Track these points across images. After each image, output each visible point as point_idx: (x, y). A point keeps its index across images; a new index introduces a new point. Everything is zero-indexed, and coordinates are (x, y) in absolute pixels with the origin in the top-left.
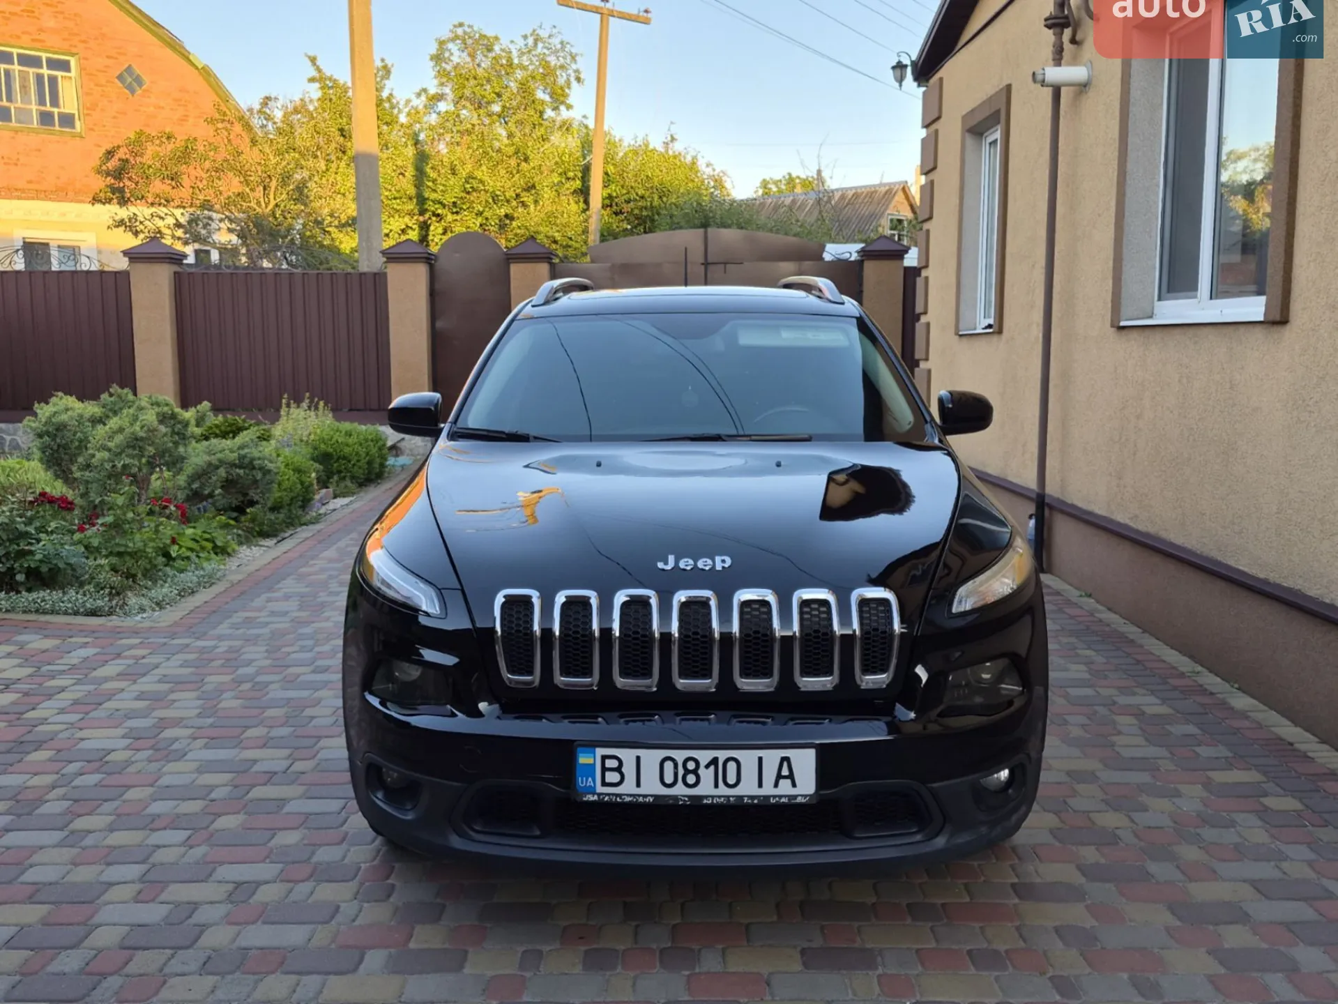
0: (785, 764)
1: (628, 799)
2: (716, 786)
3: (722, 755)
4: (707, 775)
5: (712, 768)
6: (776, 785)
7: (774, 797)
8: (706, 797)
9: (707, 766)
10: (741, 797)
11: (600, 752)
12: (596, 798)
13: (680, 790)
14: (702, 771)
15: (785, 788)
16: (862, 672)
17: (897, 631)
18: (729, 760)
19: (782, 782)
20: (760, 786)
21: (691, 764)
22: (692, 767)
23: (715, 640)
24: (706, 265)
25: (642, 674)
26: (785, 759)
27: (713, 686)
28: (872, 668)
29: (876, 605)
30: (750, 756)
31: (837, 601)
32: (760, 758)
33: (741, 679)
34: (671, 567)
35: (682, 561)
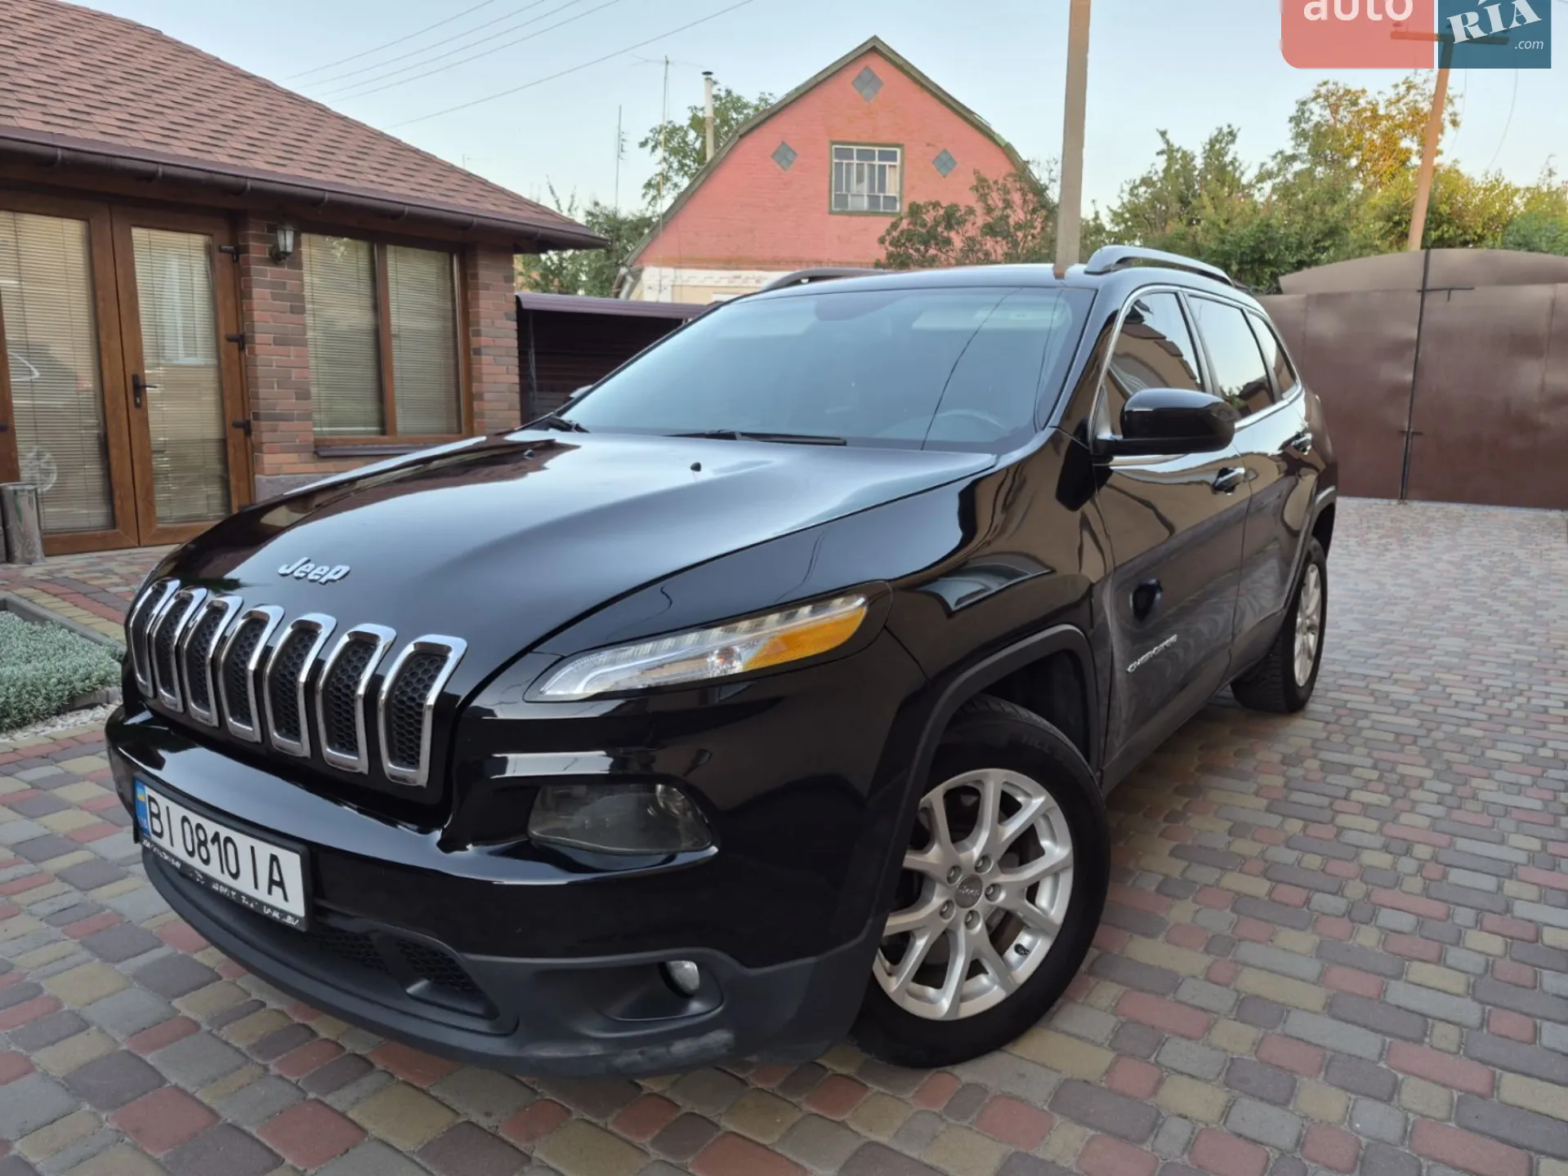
0: (275, 864)
1: (166, 858)
2: (223, 872)
3: (224, 832)
4: (214, 850)
5: (216, 844)
6: (270, 892)
7: (269, 906)
8: (216, 881)
9: (213, 841)
10: (239, 894)
11: (149, 792)
12: (149, 845)
13: (195, 862)
14: (209, 845)
15: (276, 899)
16: (392, 758)
17: (430, 706)
18: (228, 840)
19: (275, 889)
20: (256, 886)
21: (201, 833)
22: (202, 838)
23: (250, 675)
24: (1424, 291)
25: (205, 704)
26: (274, 858)
27: (258, 738)
28: (407, 754)
29: (426, 663)
30: (243, 842)
31: (387, 647)
32: (252, 848)
33: (276, 734)
34: (288, 571)
35: (305, 566)
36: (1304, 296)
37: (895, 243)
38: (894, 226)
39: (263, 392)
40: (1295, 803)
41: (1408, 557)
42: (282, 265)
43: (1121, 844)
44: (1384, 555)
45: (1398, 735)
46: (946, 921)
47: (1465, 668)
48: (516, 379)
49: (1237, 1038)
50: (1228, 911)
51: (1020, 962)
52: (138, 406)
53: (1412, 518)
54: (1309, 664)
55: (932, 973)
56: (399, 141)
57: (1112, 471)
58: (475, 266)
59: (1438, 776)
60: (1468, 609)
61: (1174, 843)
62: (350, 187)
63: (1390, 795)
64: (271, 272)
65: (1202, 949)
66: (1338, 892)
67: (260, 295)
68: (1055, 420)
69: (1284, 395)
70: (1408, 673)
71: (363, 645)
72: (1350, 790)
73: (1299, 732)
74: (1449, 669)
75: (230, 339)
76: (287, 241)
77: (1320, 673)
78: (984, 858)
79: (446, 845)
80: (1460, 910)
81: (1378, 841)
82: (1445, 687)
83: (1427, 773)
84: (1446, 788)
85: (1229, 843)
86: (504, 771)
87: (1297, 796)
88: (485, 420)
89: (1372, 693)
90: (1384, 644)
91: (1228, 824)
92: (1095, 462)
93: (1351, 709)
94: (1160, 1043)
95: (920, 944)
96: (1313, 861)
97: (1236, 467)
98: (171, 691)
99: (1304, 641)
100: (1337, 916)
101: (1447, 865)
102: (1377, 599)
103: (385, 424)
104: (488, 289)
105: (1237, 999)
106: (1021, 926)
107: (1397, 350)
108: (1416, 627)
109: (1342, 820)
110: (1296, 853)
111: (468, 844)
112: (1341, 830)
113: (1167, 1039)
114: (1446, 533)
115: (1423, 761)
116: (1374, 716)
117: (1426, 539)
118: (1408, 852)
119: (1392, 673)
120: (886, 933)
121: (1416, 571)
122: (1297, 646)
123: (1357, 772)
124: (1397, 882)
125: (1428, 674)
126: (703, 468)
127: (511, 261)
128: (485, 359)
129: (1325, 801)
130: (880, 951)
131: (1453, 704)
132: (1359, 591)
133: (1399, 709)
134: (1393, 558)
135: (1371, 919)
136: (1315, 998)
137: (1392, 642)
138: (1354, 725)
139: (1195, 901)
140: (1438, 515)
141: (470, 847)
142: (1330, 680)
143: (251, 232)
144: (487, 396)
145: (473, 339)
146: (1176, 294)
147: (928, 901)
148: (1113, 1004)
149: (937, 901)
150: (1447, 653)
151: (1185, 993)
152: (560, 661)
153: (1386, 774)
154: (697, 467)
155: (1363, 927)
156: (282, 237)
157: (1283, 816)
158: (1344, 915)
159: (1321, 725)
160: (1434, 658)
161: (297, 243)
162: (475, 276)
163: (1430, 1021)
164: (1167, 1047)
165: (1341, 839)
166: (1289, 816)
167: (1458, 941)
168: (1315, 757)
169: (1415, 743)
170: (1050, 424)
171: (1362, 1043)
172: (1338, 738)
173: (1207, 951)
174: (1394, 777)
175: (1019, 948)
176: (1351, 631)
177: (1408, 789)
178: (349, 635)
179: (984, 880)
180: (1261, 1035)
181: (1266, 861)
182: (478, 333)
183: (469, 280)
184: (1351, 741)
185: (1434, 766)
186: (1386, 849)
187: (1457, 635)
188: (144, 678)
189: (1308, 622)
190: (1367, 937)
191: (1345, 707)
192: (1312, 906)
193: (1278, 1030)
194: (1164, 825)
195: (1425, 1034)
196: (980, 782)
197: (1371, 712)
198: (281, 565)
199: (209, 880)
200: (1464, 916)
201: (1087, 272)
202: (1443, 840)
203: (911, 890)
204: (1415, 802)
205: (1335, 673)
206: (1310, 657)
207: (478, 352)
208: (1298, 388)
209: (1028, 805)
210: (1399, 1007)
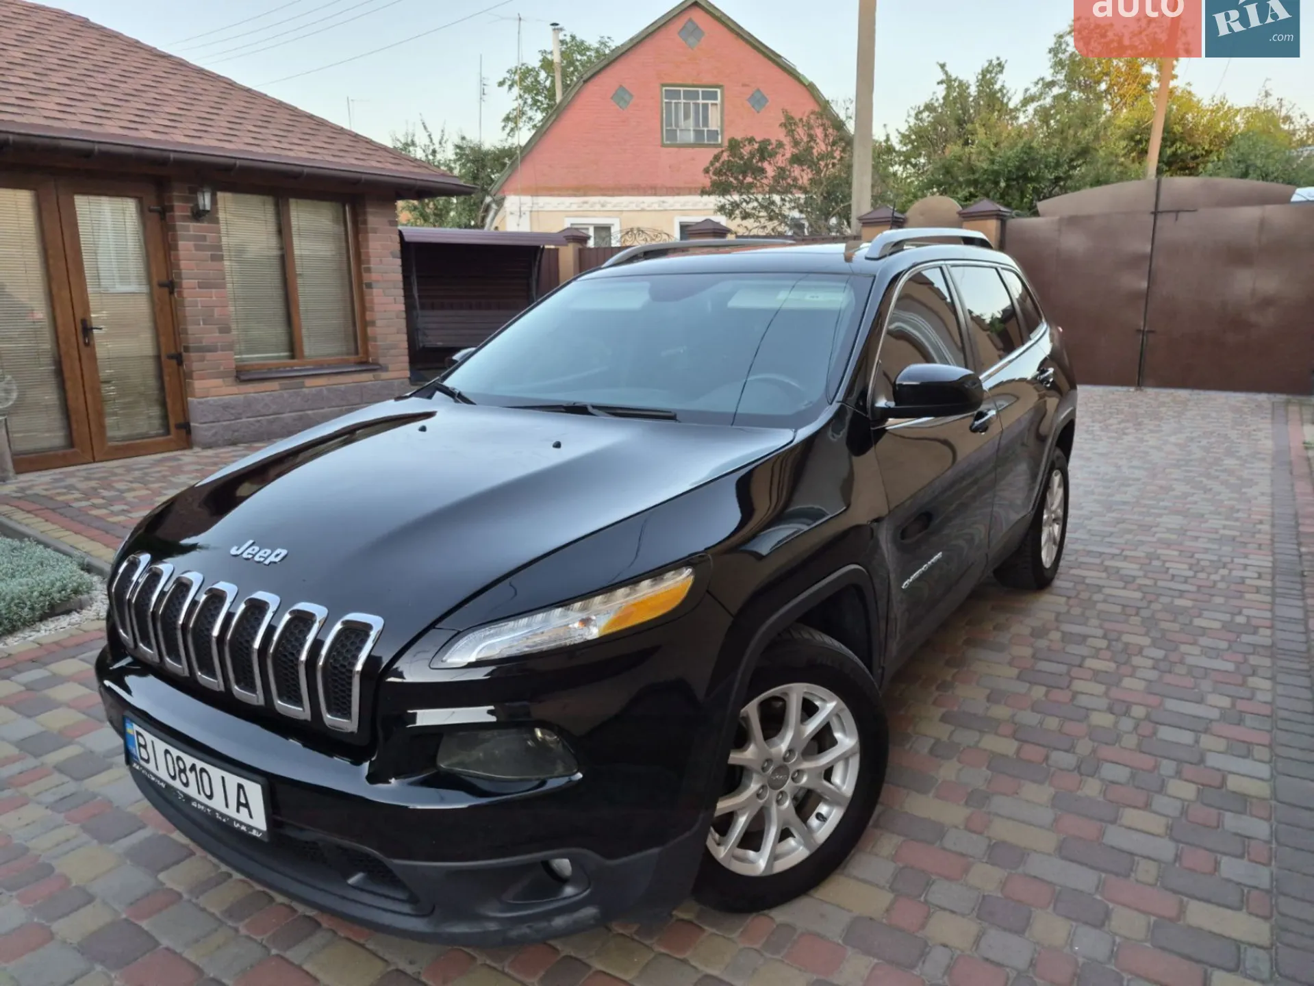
0: (241, 790)
1: (153, 779)
2: (199, 792)
3: (200, 764)
4: (192, 776)
5: (194, 773)
6: (238, 811)
7: (238, 822)
8: (195, 800)
9: (191, 770)
10: (214, 811)
11: (136, 728)
12: (138, 768)
13: (177, 784)
14: (188, 772)
15: (243, 816)
16: (329, 711)
17: (358, 672)
18: (203, 770)
19: (242, 808)
20: (227, 806)
21: (181, 763)
22: (182, 767)
23: (214, 640)
24: (1156, 213)
25: (177, 658)
26: (240, 787)
27: (222, 688)
28: (342, 708)
29: (353, 636)
30: (216, 773)
31: (322, 623)
32: (223, 778)
33: (236, 688)
34: (239, 552)
35: (251, 548)
36: (1057, 217)
37: (718, 172)
38: (717, 158)
39: (191, 329)
40: (1040, 671)
41: (1141, 440)
42: (202, 221)
43: (902, 712)
44: (1122, 439)
45: (1124, 606)
46: (761, 802)
47: (1181, 544)
48: (402, 307)
49: (986, 878)
50: (984, 769)
51: (820, 827)
52: (87, 345)
53: (1146, 404)
54: (1055, 549)
55: (752, 839)
56: (296, 108)
57: (887, 430)
58: (365, 213)
59: (1154, 644)
60: (1187, 489)
61: (943, 710)
62: (257, 153)
63: (1116, 662)
64: (193, 225)
65: (962, 802)
66: (1070, 750)
67: (185, 247)
68: (840, 396)
69: (1032, 336)
70: (1135, 550)
71: (302, 621)
72: (1084, 658)
73: (1046, 606)
74: (1168, 544)
75: (161, 285)
76: (205, 201)
77: (1065, 551)
78: (790, 751)
79: (373, 778)
80: (1165, 762)
81: (1103, 703)
82: (1164, 562)
83: (1146, 641)
84: (1160, 654)
85: (988, 709)
86: (415, 723)
87: (1044, 666)
88: (378, 343)
89: (1106, 569)
90: (1118, 523)
91: (988, 691)
92: (874, 426)
93: (1088, 585)
94: (929, 884)
95: (742, 821)
96: (1052, 723)
97: (989, 410)
98: (149, 645)
99: (1050, 531)
100: (1069, 771)
101: (1157, 723)
102: (1114, 481)
103: (293, 348)
104: (376, 233)
105: (989, 846)
106: (820, 799)
107: (1134, 262)
108: (1145, 506)
109: (1078, 685)
110: (1039, 716)
111: (391, 778)
112: (1075, 694)
113: (934, 882)
114: (1174, 417)
115: (1143, 630)
116: (1107, 591)
117: (1157, 423)
118: (1127, 713)
119: (1123, 550)
120: (717, 814)
121: (1146, 453)
122: (1044, 538)
123: (1090, 641)
124: (1118, 738)
125: (1152, 550)
126: (562, 445)
127: (395, 208)
128: (375, 291)
129: (1063, 669)
130: (712, 829)
131: (1169, 577)
132: (1099, 474)
133: (1126, 583)
134: (1129, 442)
135: (1095, 773)
136: (1048, 841)
137: (1123, 521)
138: (1090, 599)
139: (959, 761)
140: (1168, 400)
141: (393, 781)
142: (1072, 558)
143: (175, 194)
144: (379, 323)
145: (365, 275)
146: (941, 268)
147: (747, 787)
148: (893, 853)
149: (754, 787)
150: (1169, 530)
151: (949, 842)
152: (457, 635)
153: (1114, 643)
154: (558, 445)
155: (1090, 779)
156: (202, 198)
157: (1030, 683)
158: (1075, 769)
159: (1063, 600)
160: (1158, 535)
161: (214, 202)
162: (365, 222)
163: (1136, 858)
164: (934, 887)
165: (1075, 703)
166: (1036, 684)
167: (1162, 789)
168: (1057, 629)
169: (1137, 614)
170: (836, 399)
171: (1083, 879)
172: (1076, 611)
173: (967, 803)
174: (1120, 646)
175: (819, 816)
176: (1091, 512)
177: (1130, 656)
178: (291, 613)
179: (790, 768)
180: (1006, 874)
181: (1016, 724)
182: (368, 270)
183: (361, 226)
184: (1088, 613)
185: (1151, 635)
186: (1110, 710)
187: (1177, 512)
188: (126, 632)
189: (1053, 516)
190: (1092, 788)
191: (1083, 583)
192: (1050, 762)
193: (1020, 870)
194: (936, 694)
195: (1131, 870)
196: (786, 694)
197: (1104, 587)
198: (233, 546)
199: (189, 799)
200: (1168, 767)
201: (867, 258)
202: (1153, 700)
203: (734, 779)
204: (1135, 668)
205: (1077, 551)
206: (1055, 543)
207: (369, 286)
208: (1043, 327)
209: (824, 708)
210: (1113, 847)
